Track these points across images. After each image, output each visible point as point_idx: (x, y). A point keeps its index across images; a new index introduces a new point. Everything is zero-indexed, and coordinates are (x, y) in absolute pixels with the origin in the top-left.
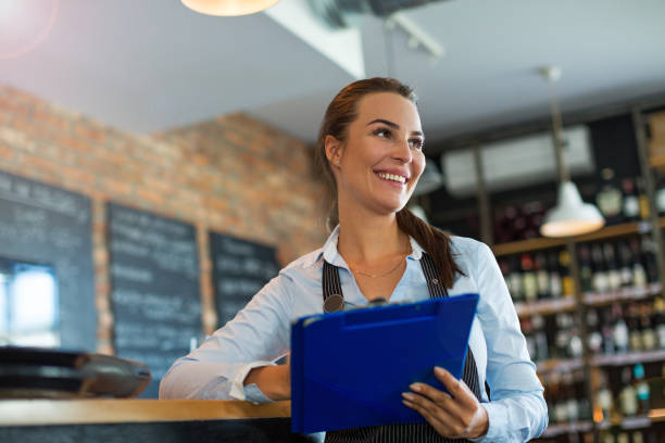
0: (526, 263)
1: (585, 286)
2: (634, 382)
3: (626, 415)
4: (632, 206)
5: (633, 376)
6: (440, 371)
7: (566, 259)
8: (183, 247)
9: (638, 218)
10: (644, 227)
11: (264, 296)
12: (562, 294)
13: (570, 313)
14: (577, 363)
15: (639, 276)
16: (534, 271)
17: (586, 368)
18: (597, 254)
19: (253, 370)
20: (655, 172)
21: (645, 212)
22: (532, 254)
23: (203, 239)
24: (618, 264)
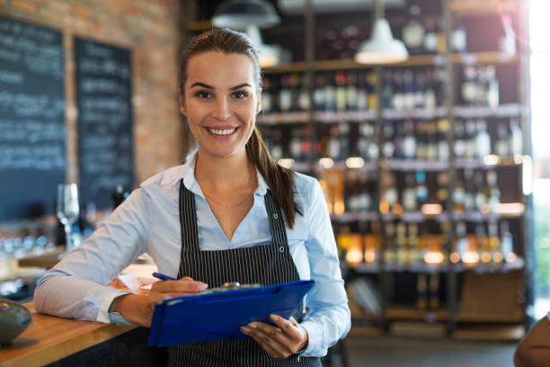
0: (340, 79)
1: (386, 103)
2: (415, 185)
3: (405, 210)
4: (432, 42)
5: (415, 180)
6: (275, 317)
7: (373, 79)
8: (51, 51)
9: (434, 53)
10: (438, 60)
11: (126, 213)
12: (367, 108)
13: (371, 123)
14: (372, 166)
15: (430, 100)
16: (346, 86)
17: (379, 170)
18: (398, 78)
19: (116, 299)
20: (454, 14)
21: (442, 48)
22: (346, 72)
23: (68, 43)
24: (414, 88)
